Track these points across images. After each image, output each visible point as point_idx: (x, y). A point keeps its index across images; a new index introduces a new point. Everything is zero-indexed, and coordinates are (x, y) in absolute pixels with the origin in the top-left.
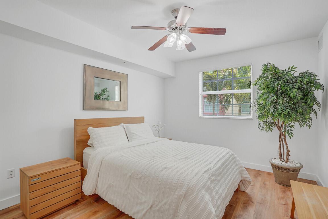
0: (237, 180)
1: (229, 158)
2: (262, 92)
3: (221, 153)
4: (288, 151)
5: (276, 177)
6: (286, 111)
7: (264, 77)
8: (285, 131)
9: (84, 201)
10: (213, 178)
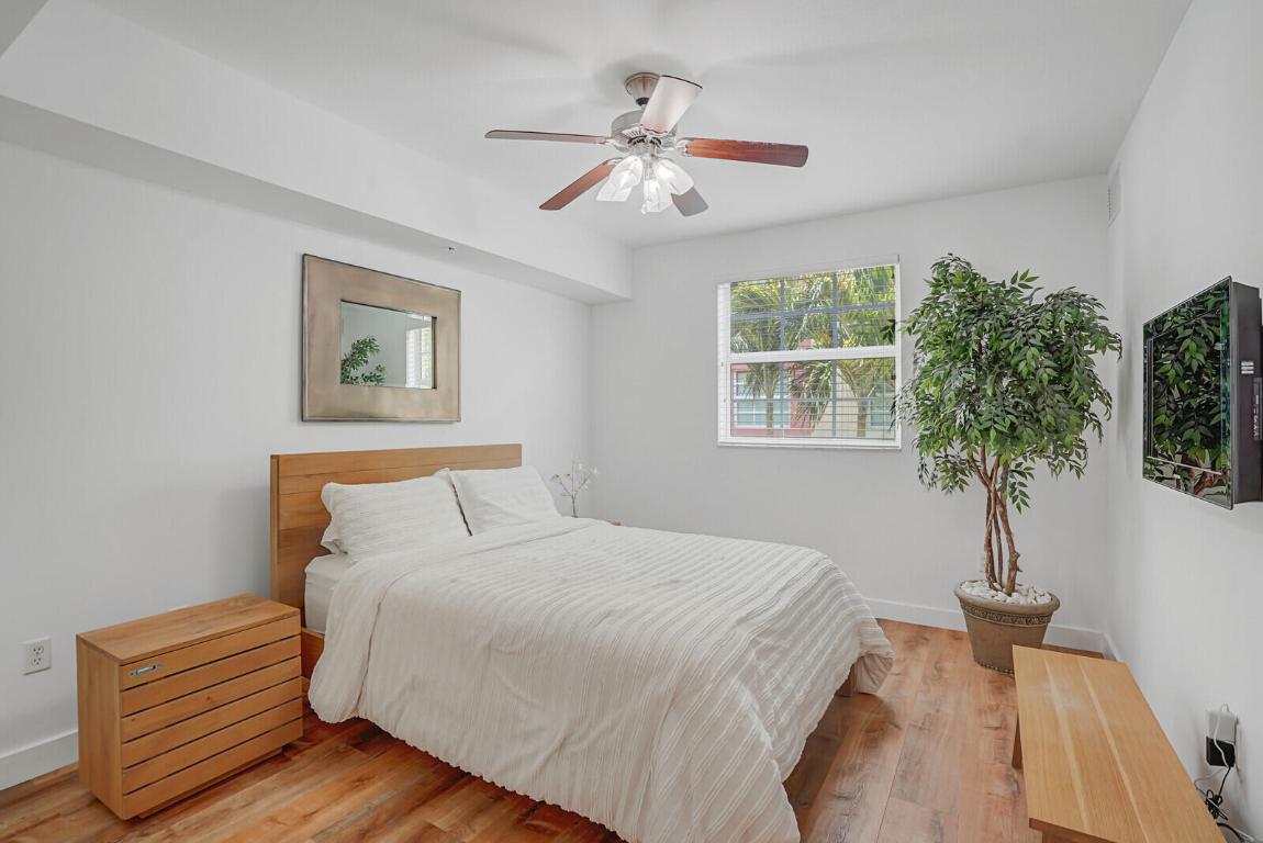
0: (847, 653)
1: (820, 579)
2: (929, 356)
3: (795, 564)
4: (1015, 555)
5: (974, 645)
6: (1004, 419)
7: (938, 307)
8: (1003, 489)
9: (315, 748)
10: (765, 641)
